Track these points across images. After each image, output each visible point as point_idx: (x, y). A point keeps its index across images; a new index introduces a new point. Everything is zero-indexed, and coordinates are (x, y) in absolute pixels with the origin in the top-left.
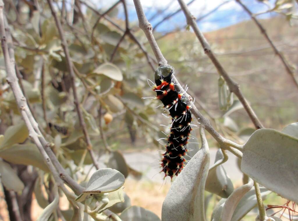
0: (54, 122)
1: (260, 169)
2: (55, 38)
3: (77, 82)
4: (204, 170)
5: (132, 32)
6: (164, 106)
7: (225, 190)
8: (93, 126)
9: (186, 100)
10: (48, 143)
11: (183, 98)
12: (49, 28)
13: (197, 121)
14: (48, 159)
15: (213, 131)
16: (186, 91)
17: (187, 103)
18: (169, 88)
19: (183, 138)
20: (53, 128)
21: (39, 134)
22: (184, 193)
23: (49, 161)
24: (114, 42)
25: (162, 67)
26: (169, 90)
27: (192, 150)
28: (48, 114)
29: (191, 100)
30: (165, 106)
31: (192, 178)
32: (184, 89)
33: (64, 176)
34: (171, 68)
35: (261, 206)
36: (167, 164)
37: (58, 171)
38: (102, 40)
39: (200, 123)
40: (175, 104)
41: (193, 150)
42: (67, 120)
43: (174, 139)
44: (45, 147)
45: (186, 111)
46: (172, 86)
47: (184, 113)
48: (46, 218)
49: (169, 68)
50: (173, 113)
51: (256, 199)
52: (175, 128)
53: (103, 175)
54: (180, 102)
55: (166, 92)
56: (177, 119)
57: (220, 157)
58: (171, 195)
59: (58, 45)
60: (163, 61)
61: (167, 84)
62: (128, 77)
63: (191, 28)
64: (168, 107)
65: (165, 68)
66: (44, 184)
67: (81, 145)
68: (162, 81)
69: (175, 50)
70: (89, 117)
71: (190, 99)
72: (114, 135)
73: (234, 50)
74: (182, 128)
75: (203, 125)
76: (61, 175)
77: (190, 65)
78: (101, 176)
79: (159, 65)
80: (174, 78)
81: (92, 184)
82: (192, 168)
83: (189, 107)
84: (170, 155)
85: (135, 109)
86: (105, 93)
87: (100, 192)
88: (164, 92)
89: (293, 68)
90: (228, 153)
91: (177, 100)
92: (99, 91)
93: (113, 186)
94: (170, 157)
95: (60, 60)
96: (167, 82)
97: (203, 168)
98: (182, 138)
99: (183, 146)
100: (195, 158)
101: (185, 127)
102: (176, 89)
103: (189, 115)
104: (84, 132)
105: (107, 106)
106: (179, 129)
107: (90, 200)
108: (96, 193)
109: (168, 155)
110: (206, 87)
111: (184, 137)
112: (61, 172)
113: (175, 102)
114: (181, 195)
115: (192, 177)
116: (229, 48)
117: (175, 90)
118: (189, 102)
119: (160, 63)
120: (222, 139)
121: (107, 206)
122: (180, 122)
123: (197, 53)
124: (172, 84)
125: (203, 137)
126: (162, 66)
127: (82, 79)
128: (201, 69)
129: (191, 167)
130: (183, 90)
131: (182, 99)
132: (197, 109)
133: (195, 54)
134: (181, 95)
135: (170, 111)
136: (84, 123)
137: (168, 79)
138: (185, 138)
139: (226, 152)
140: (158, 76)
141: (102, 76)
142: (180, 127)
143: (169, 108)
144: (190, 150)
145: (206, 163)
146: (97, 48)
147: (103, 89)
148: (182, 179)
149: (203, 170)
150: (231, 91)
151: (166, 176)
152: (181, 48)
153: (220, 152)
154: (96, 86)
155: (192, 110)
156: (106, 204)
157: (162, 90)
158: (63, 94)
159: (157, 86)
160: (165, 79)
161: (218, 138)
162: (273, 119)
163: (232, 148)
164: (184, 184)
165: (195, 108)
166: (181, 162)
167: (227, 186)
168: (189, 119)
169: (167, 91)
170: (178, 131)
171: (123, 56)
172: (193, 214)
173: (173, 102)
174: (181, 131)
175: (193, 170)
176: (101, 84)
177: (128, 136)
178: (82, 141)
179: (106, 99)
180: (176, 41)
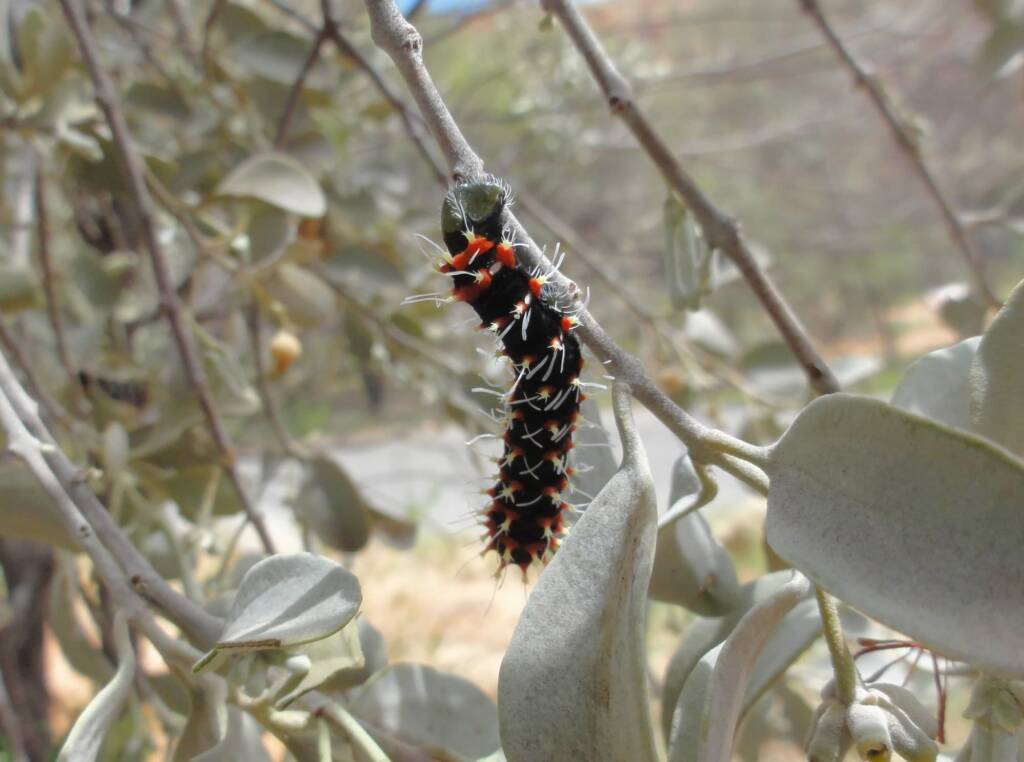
0: (96, 367)
1: (837, 540)
2: (72, 75)
3: (162, 227)
4: (638, 551)
5: (345, 33)
6: (481, 321)
7: (711, 590)
8: (233, 384)
9: (558, 299)
10: (80, 472)
11: (547, 290)
12: (45, 40)
13: (604, 370)
14: (83, 529)
15: (662, 401)
16: (558, 265)
17: (563, 310)
18: (496, 260)
19: (556, 433)
20: (95, 389)
21: (43, 441)
22: (572, 630)
23: (87, 535)
24: (284, 72)
25: (466, 185)
26: (495, 269)
27: (588, 469)
28: (73, 339)
29: (576, 297)
30: (486, 324)
31: (596, 576)
32: (551, 260)
33: (145, 585)
34: (497, 185)
35: (841, 652)
36: (505, 526)
37: (123, 568)
38: (240, 64)
39: (613, 378)
40: (522, 316)
41: (592, 467)
42: (140, 356)
43: (524, 437)
44: (72, 486)
45: (561, 337)
46: (506, 254)
47: (557, 345)
48: (95, 737)
49: (493, 188)
50: (515, 348)
51: (816, 613)
52: (527, 400)
53: (282, 578)
54: (539, 307)
55: (487, 276)
56: (532, 366)
57: (690, 487)
58: (526, 638)
59: (83, 99)
60: (468, 161)
61: (489, 245)
62: (342, 189)
63: (555, 21)
64: (495, 326)
65: (477, 186)
66: (82, 590)
67: (199, 450)
68: (470, 235)
69: (501, 75)
70: (220, 352)
71: (573, 294)
72: (307, 388)
73: (703, 63)
74: (550, 400)
75: (623, 384)
76: (135, 580)
77: (555, 123)
78: (277, 582)
79: (456, 177)
80: (511, 219)
81: (247, 611)
82: (594, 540)
83: (572, 323)
84: (514, 493)
85: (377, 300)
86: (266, 263)
87: (277, 643)
88: (480, 276)
89: (917, 132)
90: (716, 474)
91: (527, 300)
92: (247, 257)
93: (321, 617)
94: (517, 501)
95: (97, 154)
96: (489, 239)
97: (635, 540)
98: (551, 434)
99: (560, 458)
100: (605, 504)
101: (563, 395)
102: (522, 261)
103: (572, 348)
104: (204, 407)
105: (278, 307)
106: (542, 404)
107: (244, 667)
108: (265, 648)
109: (507, 493)
110: (612, 196)
111: (560, 428)
112: (133, 572)
113: (519, 308)
114: (560, 637)
115: (596, 570)
116: (683, 56)
117: (517, 264)
118: (571, 304)
119: (459, 169)
120: (695, 426)
121: (305, 684)
122: (544, 379)
123: (575, 81)
124: (507, 244)
125: (626, 427)
126: (465, 182)
127: (181, 216)
128: (591, 138)
129: (591, 537)
130: (548, 261)
131: (546, 295)
132: (599, 328)
133: (568, 85)
134: (542, 280)
135: (505, 340)
136: (201, 376)
137: (492, 227)
138: (565, 429)
139: (710, 471)
140: (455, 220)
141: (252, 201)
142: (545, 395)
143: (501, 329)
144: (580, 468)
145: (644, 525)
146: (222, 93)
147: (260, 249)
148: (561, 579)
149: (634, 550)
150: (712, 246)
151: (503, 565)
152: (520, 67)
153: (685, 467)
154: (234, 236)
155: (583, 331)
156: (299, 676)
157: (469, 268)
158: (117, 261)
159: (453, 255)
160: (479, 229)
161: (682, 424)
162: (845, 291)
163: (730, 458)
164: (571, 595)
165: (593, 323)
166: (552, 513)
167: (714, 578)
168: (574, 365)
169: (491, 273)
170: (539, 409)
171: (322, 118)
172: (608, 704)
173: (515, 308)
174: (547, 409)
175: (598, 546)
176: (252, 232)
177: (355, 384)
178: (201, 433)
179: (274, 280)
180: (499, 43)
